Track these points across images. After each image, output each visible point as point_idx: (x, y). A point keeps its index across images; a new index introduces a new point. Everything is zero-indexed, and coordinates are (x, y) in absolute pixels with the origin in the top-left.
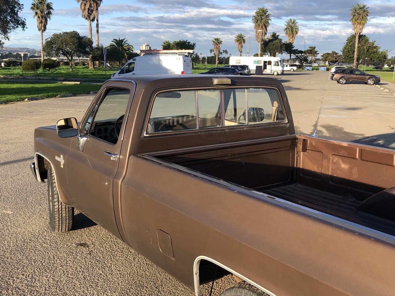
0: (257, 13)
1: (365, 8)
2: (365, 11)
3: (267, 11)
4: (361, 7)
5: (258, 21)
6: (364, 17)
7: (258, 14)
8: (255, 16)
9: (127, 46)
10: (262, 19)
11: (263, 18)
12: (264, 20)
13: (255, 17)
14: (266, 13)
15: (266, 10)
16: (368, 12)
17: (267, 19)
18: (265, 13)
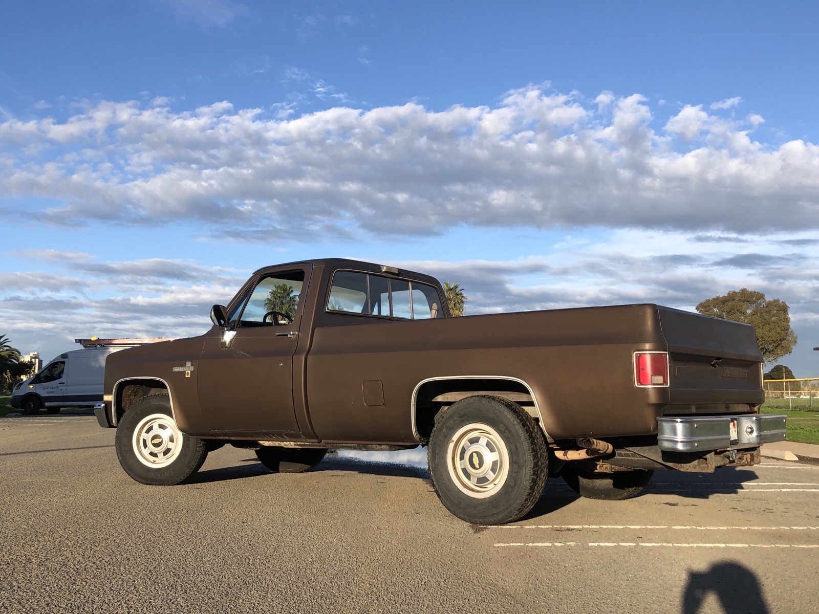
0: (274, 294)
1: (458, 290)
2: (458, 295)
3: (292, 291)
4: (451, 288)
5: (276, 307)
6: (458, 305)
7: (276, 296)
8: (269, 298)
9: (7, 350)
10: (282, 304)
11: (284, 301)
12: (286, 305)
13: (269, 300)
14: (290, 293)
15: (290, 289)
16: (462, 296)
17: (292, 305)
18: (288, 294)
